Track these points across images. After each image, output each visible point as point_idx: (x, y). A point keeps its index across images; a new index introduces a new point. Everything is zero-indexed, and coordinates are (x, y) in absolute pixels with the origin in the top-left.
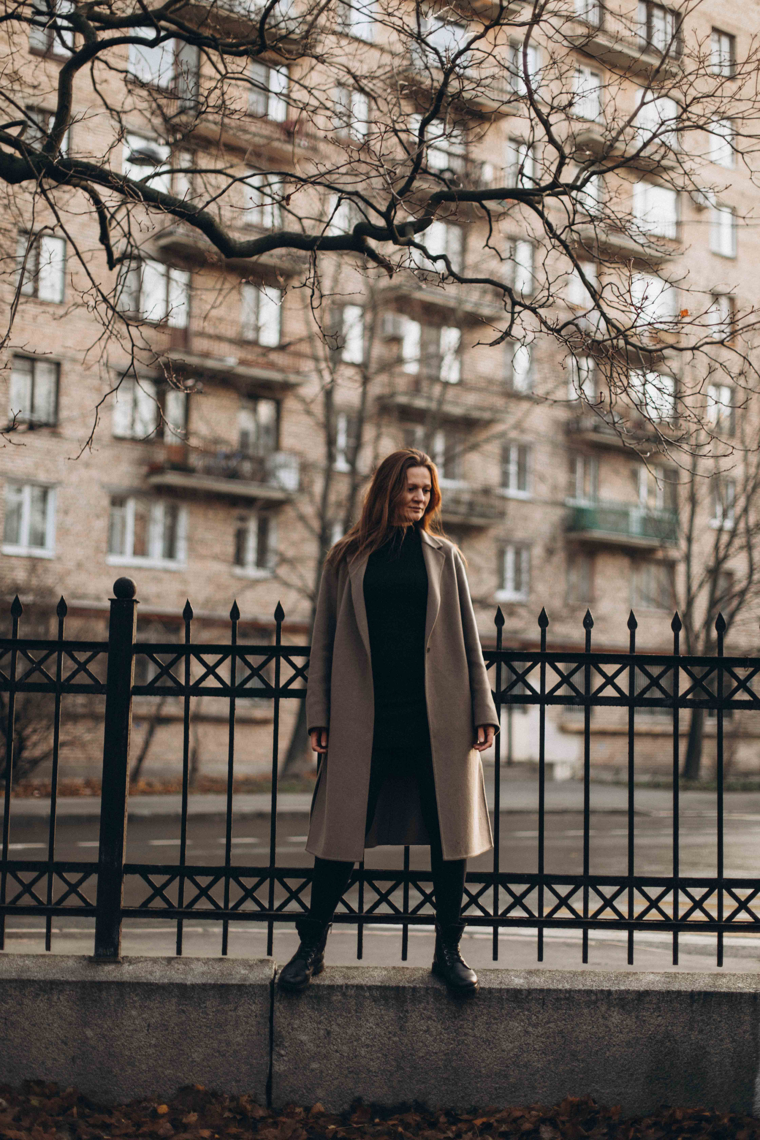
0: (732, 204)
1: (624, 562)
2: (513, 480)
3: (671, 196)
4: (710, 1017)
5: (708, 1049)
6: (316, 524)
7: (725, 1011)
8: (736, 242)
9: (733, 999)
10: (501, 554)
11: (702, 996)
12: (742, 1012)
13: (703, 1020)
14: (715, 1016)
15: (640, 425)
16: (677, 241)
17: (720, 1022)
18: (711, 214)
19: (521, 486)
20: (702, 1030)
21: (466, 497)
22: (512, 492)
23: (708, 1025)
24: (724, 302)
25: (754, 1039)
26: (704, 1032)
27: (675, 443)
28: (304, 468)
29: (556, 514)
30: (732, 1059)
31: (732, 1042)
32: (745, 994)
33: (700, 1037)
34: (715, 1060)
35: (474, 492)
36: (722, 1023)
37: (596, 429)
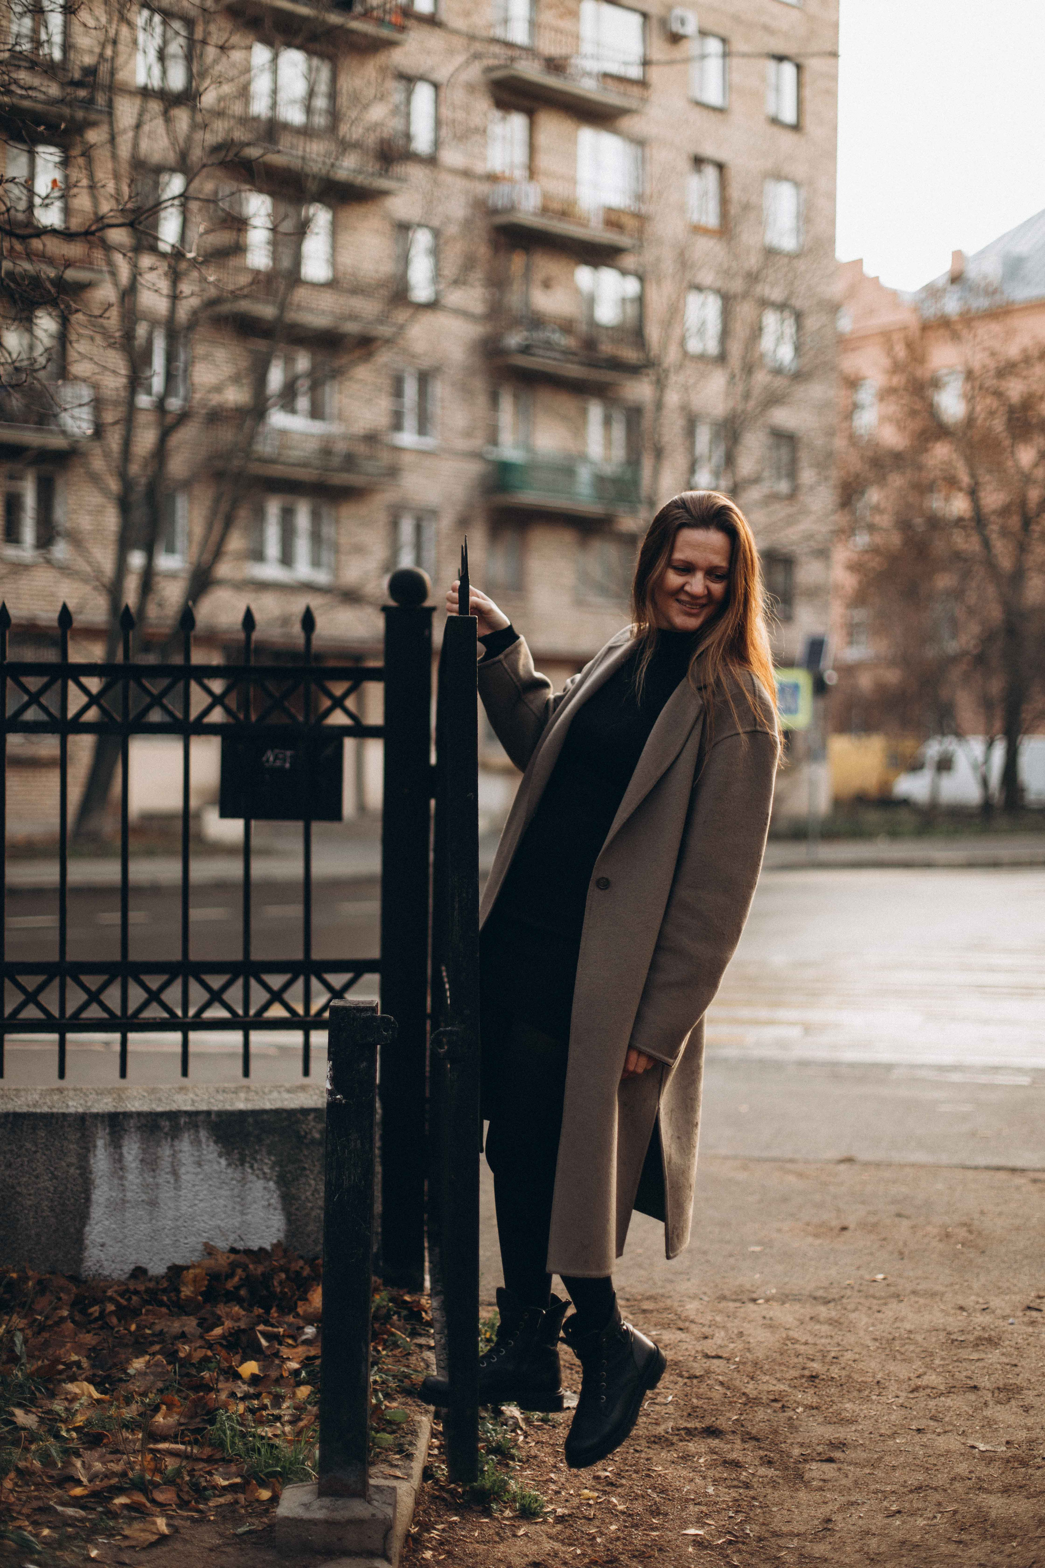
0: (722, 32)
1: (567, 537)
2: (410, 421)
3: (635, 20)
4: (21, 1147)
5: (18, 1189)
6: (114, 485)
7: (42, 1138)
8: (727, 87)
9: (54, 1121)
10: (394, 525)
11: (11, 1119)
12: (66, 1139)
13: (11, 1151)
14: (28, 1145)
15: (590, 344)
16: (643, 84)
17: (35, 1152)
18: (691, 47)
19: (423, 427)
20: (10, 1165)
21: (341, 447)
22: (408, 438)
23: (19, 1156)
24: (711, 173)
25: (81, 1175)
26: (14, 1166)
27: (634, 370)
28: (98, 404)
29: (473, 469)
30: (52, 1201)
31: (51, 1180)
32: (70, 1114)
33: (7, 1173)
34: (29, 1203)
35: (350, 438)
36: (39, 1155)
37: (526, 350)
